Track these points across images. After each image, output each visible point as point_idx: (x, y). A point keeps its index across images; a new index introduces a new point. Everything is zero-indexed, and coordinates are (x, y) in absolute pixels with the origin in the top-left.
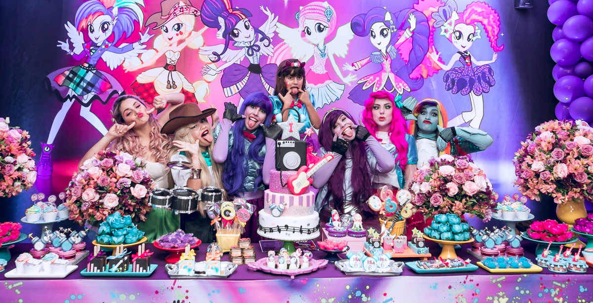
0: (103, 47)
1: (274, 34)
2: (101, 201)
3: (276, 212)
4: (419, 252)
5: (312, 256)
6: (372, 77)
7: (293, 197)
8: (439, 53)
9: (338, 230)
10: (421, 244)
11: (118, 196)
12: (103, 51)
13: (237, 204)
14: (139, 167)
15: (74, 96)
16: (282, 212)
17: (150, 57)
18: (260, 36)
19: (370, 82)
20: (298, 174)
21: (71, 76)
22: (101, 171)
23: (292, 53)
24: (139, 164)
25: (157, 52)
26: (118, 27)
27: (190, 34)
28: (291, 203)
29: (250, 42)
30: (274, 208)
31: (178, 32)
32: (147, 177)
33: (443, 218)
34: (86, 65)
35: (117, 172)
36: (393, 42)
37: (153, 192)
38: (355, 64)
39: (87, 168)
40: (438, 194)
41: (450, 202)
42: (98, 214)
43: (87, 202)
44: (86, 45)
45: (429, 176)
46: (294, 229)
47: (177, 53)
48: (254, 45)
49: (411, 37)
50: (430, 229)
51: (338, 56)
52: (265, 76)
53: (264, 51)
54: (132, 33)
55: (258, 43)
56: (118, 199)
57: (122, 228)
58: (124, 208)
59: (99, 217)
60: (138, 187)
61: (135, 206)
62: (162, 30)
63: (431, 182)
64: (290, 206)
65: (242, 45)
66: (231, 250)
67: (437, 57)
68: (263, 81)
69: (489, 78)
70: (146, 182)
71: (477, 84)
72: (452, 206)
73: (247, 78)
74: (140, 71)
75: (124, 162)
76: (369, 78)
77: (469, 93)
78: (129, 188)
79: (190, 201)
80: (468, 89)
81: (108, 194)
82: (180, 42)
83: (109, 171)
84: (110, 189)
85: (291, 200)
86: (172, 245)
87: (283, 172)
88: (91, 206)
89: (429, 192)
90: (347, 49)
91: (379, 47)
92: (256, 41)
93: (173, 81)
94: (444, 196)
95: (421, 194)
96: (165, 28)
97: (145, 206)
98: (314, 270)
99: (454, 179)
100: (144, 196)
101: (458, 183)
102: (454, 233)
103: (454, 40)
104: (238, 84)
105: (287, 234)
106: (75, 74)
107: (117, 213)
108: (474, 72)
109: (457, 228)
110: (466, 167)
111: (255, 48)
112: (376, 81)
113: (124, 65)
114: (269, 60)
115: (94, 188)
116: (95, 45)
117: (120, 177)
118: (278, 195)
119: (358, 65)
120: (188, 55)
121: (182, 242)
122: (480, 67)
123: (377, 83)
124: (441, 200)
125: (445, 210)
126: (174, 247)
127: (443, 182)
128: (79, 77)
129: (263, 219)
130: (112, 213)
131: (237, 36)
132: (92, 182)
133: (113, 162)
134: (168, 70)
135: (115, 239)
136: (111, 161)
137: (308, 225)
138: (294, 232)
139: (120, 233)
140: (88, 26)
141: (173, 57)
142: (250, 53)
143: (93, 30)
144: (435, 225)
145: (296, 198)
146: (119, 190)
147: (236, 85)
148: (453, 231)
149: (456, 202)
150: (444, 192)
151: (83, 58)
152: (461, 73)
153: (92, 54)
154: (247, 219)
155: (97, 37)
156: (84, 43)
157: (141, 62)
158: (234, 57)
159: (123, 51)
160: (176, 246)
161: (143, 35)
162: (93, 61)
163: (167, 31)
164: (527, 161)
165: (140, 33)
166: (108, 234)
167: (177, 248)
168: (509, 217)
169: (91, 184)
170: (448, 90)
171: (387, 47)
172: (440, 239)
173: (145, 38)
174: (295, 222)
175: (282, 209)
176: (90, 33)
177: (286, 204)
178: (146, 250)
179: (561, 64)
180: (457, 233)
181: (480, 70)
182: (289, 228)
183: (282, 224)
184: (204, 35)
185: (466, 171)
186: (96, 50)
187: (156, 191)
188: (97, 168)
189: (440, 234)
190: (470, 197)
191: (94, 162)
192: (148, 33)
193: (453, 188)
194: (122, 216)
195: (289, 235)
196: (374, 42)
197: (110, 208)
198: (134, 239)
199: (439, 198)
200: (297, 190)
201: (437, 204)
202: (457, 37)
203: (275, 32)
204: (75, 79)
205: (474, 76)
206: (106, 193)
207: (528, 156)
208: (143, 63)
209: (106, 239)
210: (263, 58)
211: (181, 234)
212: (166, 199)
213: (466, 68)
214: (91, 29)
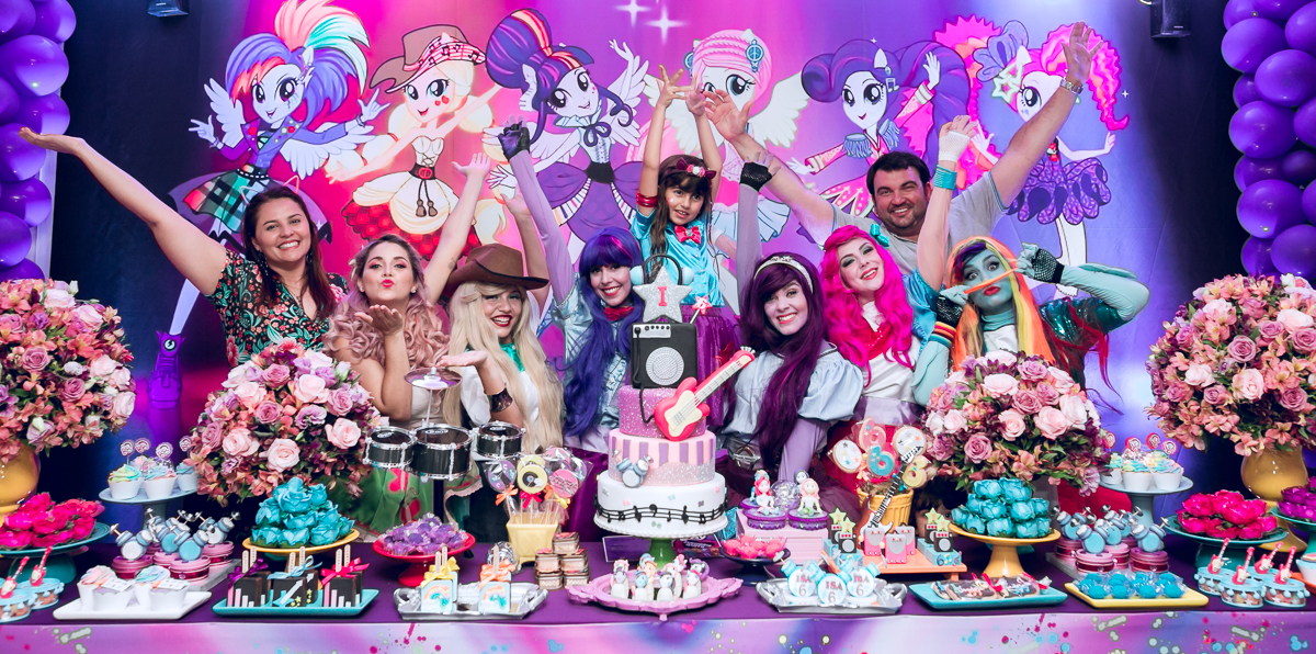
0: (284, 130)
1: (639, 100)
2: (262, 455)
3: (630, 477)
4: (939, 562)
5: (707, 571)
6: (847, 188)
7: (667, 445)
8: (991, 136)
9: (767, 513)
10: (945, 544)
11: (299, 443)
12: (283, 139)
13: (550, 459)
14: (346, 381)
15: (225, 234)
16: (644, 477)
17: (381, 150)
18: (611, 104)
19: (845, 197)
20: (677, 395)
21: (218, 192)
22: (264, 391)
23: (678, 138)
24: (344, 375)
25: (396, 139)
26: (313, 90)
27: (464, 101)
28: (664, 458)
29: (591, 117)
30: (626, 469)
31: (440, 98)
32: (362, 402)
33: (992, 488)
34: (249, 169)
35: (297, 393)
36: (891, 112)
37: (374, 436)
38: (811, 160)
39: (234, 386)
40: (981, 436)
41: (1008, 453)
42: (257, 482)
43: (233, 457)
44: (248, 127)
45: (962, 398)
46: (669, 514)
47: (437, 142)
48: (598, 124)
49: (931, 101)
50: (964, 512)
51: (776, 143)
52: (621, 187)
53: (619, 135)
54: (344, 101)
55: (607, 119)
56: (297, 451)
57: (305, 513)
58: (310, 469)
59: (258, 488)
60: (342, 424)
61: (335, 464)
62: (406, 95)
63: (966, 410)
64: (661, 464)
65: (573, 123)
66: (537, 557)
67: (986, 143)
68: (618, 198)
69: (1097, 186)
70: (358, 414)
71: (1071, 199)
72: (1011, 461)
73: (583, 193)
74: (361, 181)
75: (313, 372)
76: (842, 189)
77: (1054, 220)
78: (323, 426)
79: (452, 454)
80: (1052, 211)
81: (277, 441)
82: (444, 118)
83: (279, 391)
84: (282, 428)
85: (664, 451)
86: (412, 548)
87: (647, 392)
88: (241, 465)
89: (963, 431)
90: (795, 128)
91: (862, 124)
92: (603, 114)
93: (429, 201)
94: (994, 440)
95: (946, 435)
96: (411, 90)
97: (358, 464)
98: (710, 602)
99: (1017, 403)
100: (353, 444)
101: (1025, 412)
102: (1016, 522)
103: (1021, 107)
104: (564, 206)
105: (654, 524)
106: (226, 188)
107: (295, 481)
108: (1065, 175)
109: (1022, 510)
110: (1041, 377)
111: (600, 128)
112: (856, 195)
113: (327, 168)
114: (630, 154)
115: (249, 427)
116: (267, 127)
117: (304, 404)
118: (635, 441)
119: (818, 162)
120: (460, 145)
121: (432, 540)
122: (1079, 164)
123: (859, 201)
124: (988, 448)
125: (997, 470)
126: (416, 553)
127: (992, 410)
130: (287, 479)
131: (563, 105)
132: (243, 415)
133: (288, 371)
134: (419, 177)
135: (288, 535)
136: (285, 369)
137: (701, 504)
138: (669, 520)
139: (299, 522)
140: (252, 87)
141: (429, 151)
142: (591, 140)
143: (263, 97)
144: (974, 503)
145: (674, 447)
146: (301, 430)
147: (562, 208)
148: (1014, 515)
149: (1020, 452)
150: (994, 431)
152: (1037, 176)
153: (260, 145)
154: (572, 492)
155: (271, 110)
156: (244, 122)
157: (362, 163)
158: (552, 149)
159: (325, 139)
160: (420, 549)
161: (366, 105)
162: (263, 161)
163: (415, 96)
164: (1175, 365)
165: (360, 102)
166: (274, 524)
167: (422, 554)
168: (1137, 485)
169: (241, 419)
171: (880, 124)
172: (986, 533)
173: (370, 110)
174: (672, 498)
175: (643, 471)
176: (256, 103)
177: (651, 461)
178: (352, 559)
179: (1251, 156)
180: (1021, 522)
181: (1077, 170)
182: (659, 511)
183: (643, 503)
184: (493, 103)
185: (1041, 387)
186: (269, 138)
187: (381, 432)
188: (256, 385)
189: (986, 522)
190: (1051, 442)
191: (250, 373)
192: (377, 100)
193: (1013, 424)
194: (306, 485)
195: (659, 526)
196: (852, 113)
197: (281, 470)
198: (331, 535)
199: (983, 443)
200: (675, 429)
201: (980, 456)
203: (641, 95)
204: (226, 199)
205: (1066, 182)
206: (274, 438)
207: (1177, 353)
208: (366, 163)
209: (271, 535)
210: (618, 149)
211: (432, 524)
212: (401, 450)
213: (1049, 166)
214: (258, 93)
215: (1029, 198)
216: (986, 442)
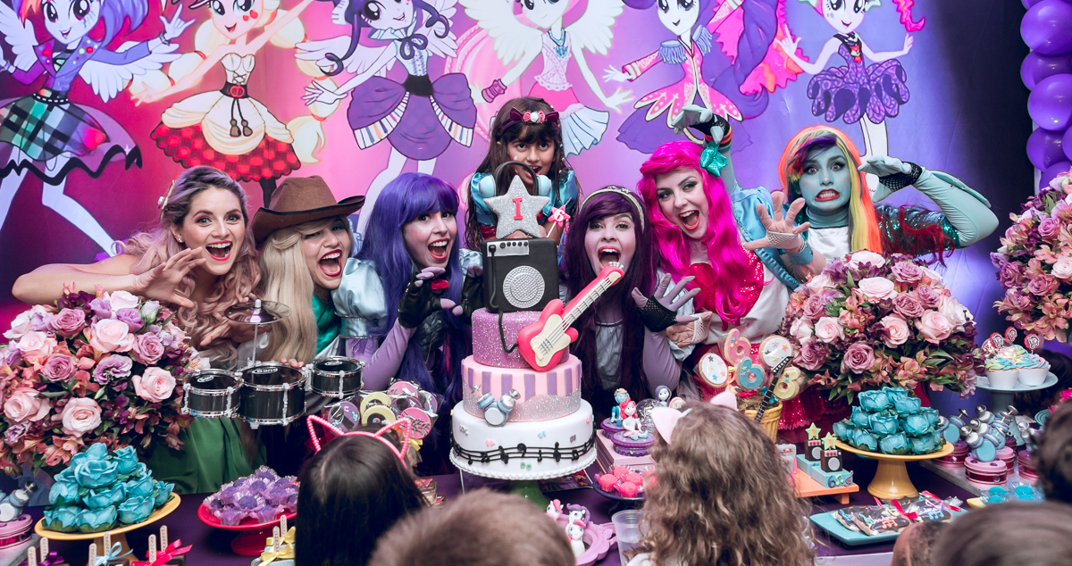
0: (82, 51)
1: (454, 10)
2: (54, 418)
3: (494, 415)
4: (831, 483)
5: (588, 517)
6: (664, 94)
7: (534, 376)
8: (798, 39)
9: (636, 438)
10: (834, 463)
11: (100, 401)
12: (82, 61)
13: (397, 397)
14: (155, 323)
15: (25, 163)
16: (510, 415)
17: (188, 69)
18: (426, 15)
19: (661, 103)
20: (543, 319)
21: (14, 118)
22: (54, 343)
23: (495, 48)
24: (152, 316)
25: (204, 57)
26: (111, 7)
27: (274, 15)
28: (530, 391)
29: (406, 29)
30: (488, 406)
31: (248, 13)
32: (176, 345)
33: (879, 399)
34: (47, 94)
35: (94, 342)
36: (703, 19)
37: (193, 381)
38: (628, 67)
39: (17, 336)
40: (862, 345)
41: (891, 361)
42: (50, 450)
43: (18, 423)
44: (41, 48)
45: (836, 304)
46: (540, 453)
47: (248, 58)
48: (414, 36)
49: (741, 6)
50: (848, 427)
51: (593, 51)
52: (441, 99)
53: (436, 46)
55: (423, 30)
56: (98, 411)
57: (110, 486)
58: (116, 430)
59: (53, 457)
60: (153, 374)
61: (147, 420)
62: (212, 10)
63: (843, 317)
64: (527, 398)
65: (388, 36)
67: (794, 46)
68: (438, 111)
69: (897, 86)
70: (171, 360)
71: (874, 99)
72: (895, 369)
73: (402, 107)
74: (169, 102)
75: (114, 315)
76: (659, 95)
77: (859, 119)
78: (129, 379)
79: (285, 396)
80: (857, 111)
81: (73, 401)
82: (253, 34)
83: (71, 340)
84: (77, 386)
85: (530, 383)
86: (244, 515)
87: (507, 317)
88: (29, 432)
89: (839, 340)
90: (611, 36)
91: (676, 30)
92: (418, 26)
93: (243, 120)
94: (875, 348)
95: (818, 344)
96: (217, 5)
97: (175, 415)
98: (600, 558)
99: (898, 307)
100: (167, 396)
101: (907, 317)
102: (912, 437)
103: (826, 10)
104: (384, 121)
105: (523, 465)
106: (23, 115)
107: (98, 448)
108: (868, 76)
109: (917, 424)
110: (918, 278)
111: (416, 41)
112: (673, 101)
113: (132, 89)
114: (448, 65)
115: (36, 387)
116: (63, 48)
117: (104, 355)
118: (497, 372)
119: (635, 70)
120: (272, 63)
121: (268, 502)
122: (880, 65)
123: (675, 107)
124: (870, 356)
125: (878, 378)
126: (248, 520)
127: (873, 317)
128: (32, 119)
129: (463, 431)
130: (88, 444)
131: (377, 18)
132: (28, 372)
133: (84, 316)
134: (230, 96)
135: (91, 518)
136: (80, 313)
137: (573, 438)
138: (540, 460)
139: (103, 501)
140: (42, 6)
141: (240, 68)
142: (407, 52)
143: (56, 16)
144: (860, 417)
145: (541, 378)
146: (101, 386)
147: (381, 123)
148: (910, 430)
149: (903, 359)
150: (875, 335)
151: (38, 80)
152: (842, 78)
153: (57, 67)
154: (425, 432)
155: (65, 29)
156: (37, 44)
157: (170, 83)
158: (372, 62)
159: (127, 59)
160: (254, 515)
161: (169, 22)
162: (61, 84)
163: (222, 11)
164: (1042, 258)
165: (163, 18)
166: (72, 504)
167: (255, 521)
168: (1002, 382)
169: (25, 378)
170: (817, 115)
171: (693, 30)
172: (879, 450)
173: (174, 28)
174: (542, 436)
175: (510, 408)
176: (48, 23)
177: (517, 396)
178: (171, 540)
180: (919, 437)
181: (879, 72)
182: (528, 450)
183: (510, 443)
184: (304, 17)
185: (921, 289)
186: (66, 60)
187: (201, 376)
188: (43, 335)
189: (880, 439)
190: (933, 347)
191: (36, 321)
192: (180, 17)
193: (898, 331)
194: (110, 449)
195: (529, 466)
196: (666, 19)
197: (79, 435)
198: (144, 510)
199: (866, 353)
200: (542, 359)
201: (863, 366)
202: (832, 5)
203: (457, 6)
204: (23, 126)
205: (869, 83)
206: (68, 397)
207: (1042, 246)
208: (173, 83)
209: (68, 517)
210: (436, 61)
211: (266, 480)
212: (226, 396)
213: (853, 68)
214: (49, 12)
215: (835, 99)
216: (867, 351)
